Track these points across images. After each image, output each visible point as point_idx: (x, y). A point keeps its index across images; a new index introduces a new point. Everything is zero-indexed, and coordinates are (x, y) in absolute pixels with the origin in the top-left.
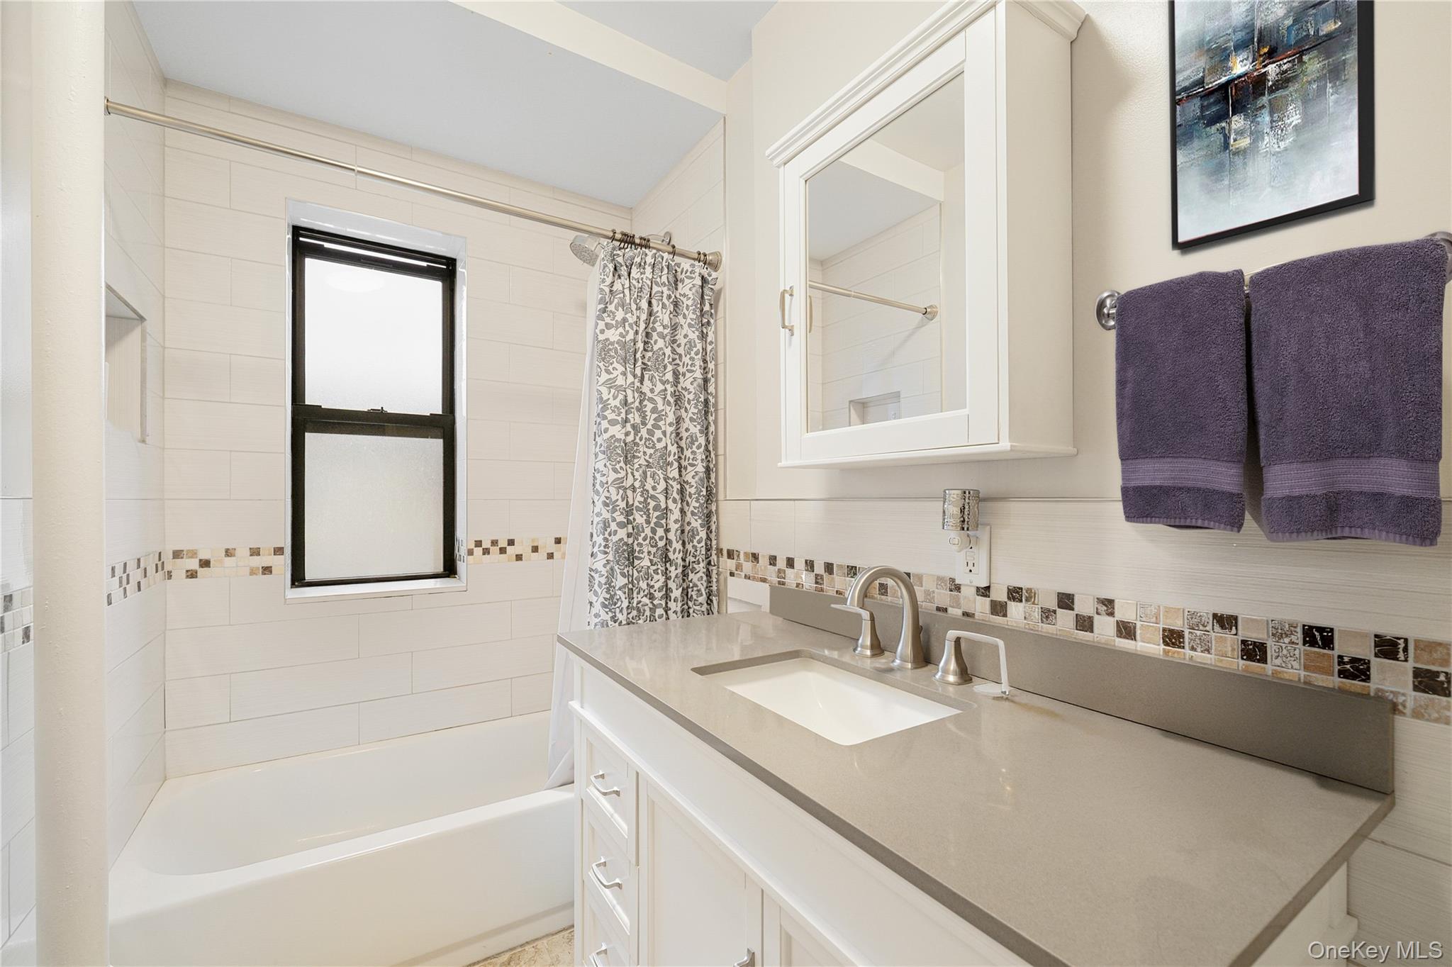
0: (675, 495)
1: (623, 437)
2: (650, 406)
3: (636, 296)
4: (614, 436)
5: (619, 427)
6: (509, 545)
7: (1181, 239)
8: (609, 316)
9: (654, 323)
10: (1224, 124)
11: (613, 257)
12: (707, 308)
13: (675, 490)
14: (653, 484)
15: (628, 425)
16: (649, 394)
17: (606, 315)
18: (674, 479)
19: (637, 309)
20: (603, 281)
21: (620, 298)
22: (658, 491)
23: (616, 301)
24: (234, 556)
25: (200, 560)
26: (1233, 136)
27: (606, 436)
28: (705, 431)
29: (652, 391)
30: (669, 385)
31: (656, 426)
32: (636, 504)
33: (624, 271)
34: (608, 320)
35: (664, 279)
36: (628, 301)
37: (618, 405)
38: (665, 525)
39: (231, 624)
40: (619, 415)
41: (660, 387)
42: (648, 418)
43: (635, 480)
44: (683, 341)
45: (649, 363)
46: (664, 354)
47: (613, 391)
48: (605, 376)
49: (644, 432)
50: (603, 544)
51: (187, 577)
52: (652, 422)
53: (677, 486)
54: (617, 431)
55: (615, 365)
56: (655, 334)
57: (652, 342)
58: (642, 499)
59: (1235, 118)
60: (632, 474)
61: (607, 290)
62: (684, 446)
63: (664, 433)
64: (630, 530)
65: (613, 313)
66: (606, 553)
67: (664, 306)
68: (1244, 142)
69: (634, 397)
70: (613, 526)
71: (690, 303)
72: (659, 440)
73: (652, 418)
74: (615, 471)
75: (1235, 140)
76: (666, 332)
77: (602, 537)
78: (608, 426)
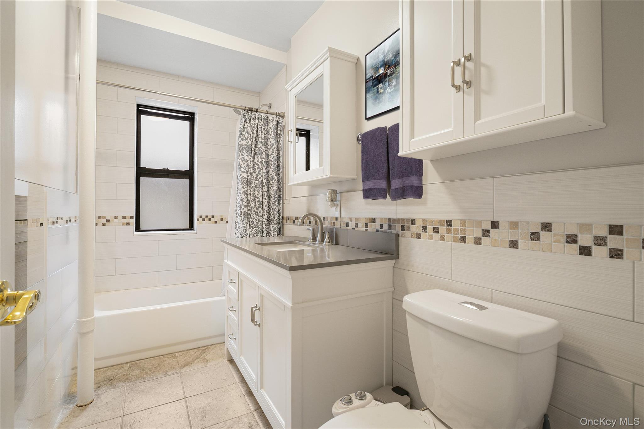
0: (265, 197)
1: (247, 177)
2: (257, 166)
3: (252, 129)
4: (243, 177)
5: (245, 174)
6: (212, 218)
7: (367, 117)
8: (243, 136)
9: (258, 138)
10: (377, 87)
11: (244, 117)
12: (279, 132)
13: (265, 195)
14: (258, 193)
15: (249, 173)
16: (257, 163)
17: (242, 136)
18: (265, 191)
19: (252, 134)
20: (241, 124)
21: (247, 130)
22: (259, 195)
23: (245, 131)
24: (117, 219)
25: (107, 220)
26: (379, 89)
27: (241, 177)
28: (278, 175)
29: (258, 161)
30: (264, 159)
31: (259, 173)
32: (251, 199)
33: (248, 121)
34: (242, 137)
35: (262, 123)
36: (249, 131)
37: (245, 166)
38: (262, 207)
39: (116, 241)
40: (245, 169)
41: (260, 160)
42: (256, 170)
43: (251, 191)
44: (270, 144)
45: (257, 152)
46: (262, 149)
47: (243, 161)
48: (241, 157)
49: (255, 175)
50: (240, 213)
51: (102, 225)
52: (258, 172)
53: (266, 194)
54: (245, 175)
55: (245, 153)
56: (259, 142)
57: (258, 144)
58: (253, 198)
59: (380, 85)
60: (250, 189)
61: (242, 127)
62: (270, 180)
63: (262, 176)
64: (249, 208)
65: (244, 135)
66: (241, 216)
67: (262, 132)
68: (382, 91)
69: (251, 164)
70: (243, 207)
71: (272, 130)
72: (260, 178)
73: (258, 170)
74: (244, 188)
75: (380, 90)
76: (263, 141)
77: (240, 211)
78: (241, 173)
